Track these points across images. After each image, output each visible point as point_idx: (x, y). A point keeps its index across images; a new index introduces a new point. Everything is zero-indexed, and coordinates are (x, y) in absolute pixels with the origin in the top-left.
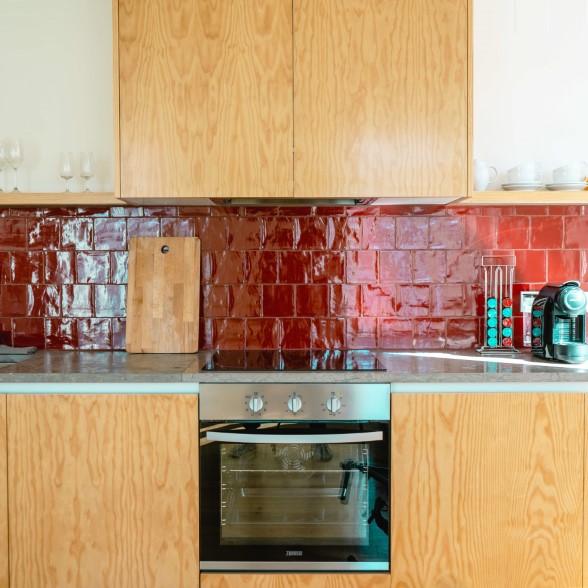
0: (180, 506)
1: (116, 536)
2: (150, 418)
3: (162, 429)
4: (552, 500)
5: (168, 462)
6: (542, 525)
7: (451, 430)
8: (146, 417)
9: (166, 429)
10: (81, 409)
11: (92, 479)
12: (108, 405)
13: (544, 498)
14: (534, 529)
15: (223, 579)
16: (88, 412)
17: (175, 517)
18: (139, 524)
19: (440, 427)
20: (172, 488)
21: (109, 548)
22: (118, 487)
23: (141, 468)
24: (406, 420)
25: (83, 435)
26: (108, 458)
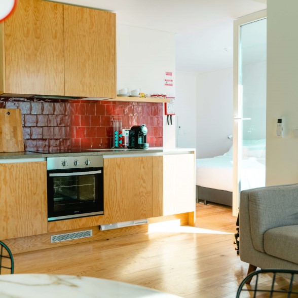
0: (41, 200)
1: (20, 213)
2: (31, 170)
3: (35, 174)
4: (145, 188)
5: (37, 185)
6: (143, 195)
7: (119, 169)
8: (29, 170)
9: (36, 174)
10: (7, 169)
11: (11, 193)
12: (17, 166)
13: (143, 187)
14: (141, 197)
15: (55, 223)
16: (10, 169)
17: (40, 203)
18: (28, 207)
19: (117, 168)
20: (38, 194)
21: (18, 217)
22: (20, 195)
23: (28, 188)
24: (108, 166)
25: (8, 178)
26: (17, 185)
